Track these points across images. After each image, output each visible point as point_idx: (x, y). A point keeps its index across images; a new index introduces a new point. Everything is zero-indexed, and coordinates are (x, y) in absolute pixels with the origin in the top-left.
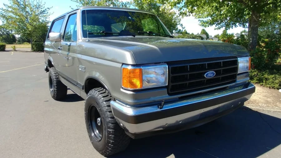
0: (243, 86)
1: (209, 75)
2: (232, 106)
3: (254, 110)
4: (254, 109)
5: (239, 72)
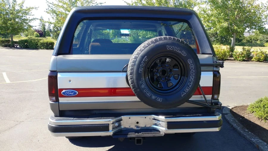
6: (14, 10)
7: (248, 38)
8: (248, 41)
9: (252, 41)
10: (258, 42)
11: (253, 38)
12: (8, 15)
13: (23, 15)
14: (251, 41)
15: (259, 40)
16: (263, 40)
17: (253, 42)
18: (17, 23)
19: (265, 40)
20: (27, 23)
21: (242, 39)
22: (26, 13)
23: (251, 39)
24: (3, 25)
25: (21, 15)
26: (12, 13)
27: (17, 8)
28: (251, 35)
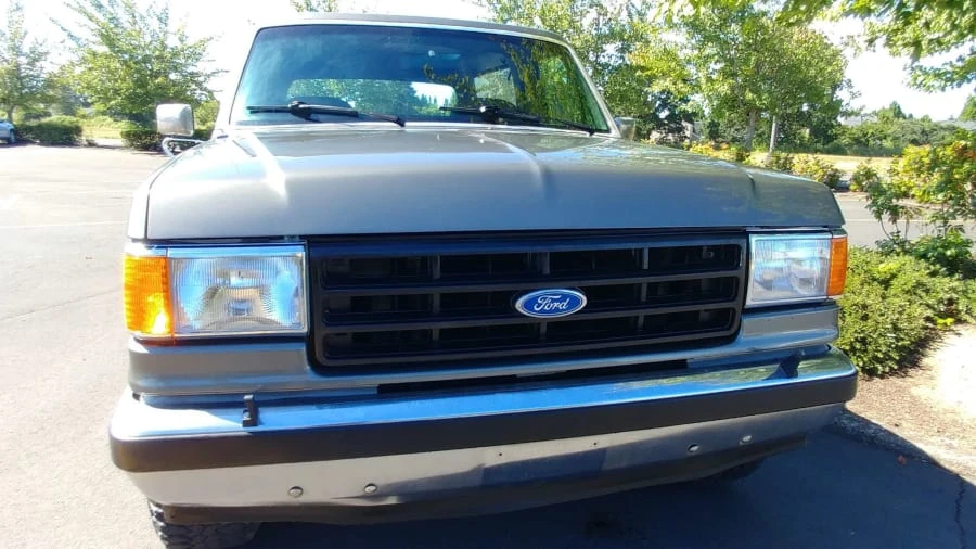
0: (777, 366)
1: (545, 305)
2: (695, 448)
3: (947, 466)
4: (951, 463)
5: (750, 302)
6: (164, 47)
7: (854, 131)
8: (857, 141)
9: (868, 141)
10: (887, 144)
11: (870, 131)
12: (150, 62)
13: (190, 61)
14: (863, 139)
15: (889, 139)
16: (902, 138)
17: (871, 143)
18: (174, 84)
19: (909, 137)
20: (199, 84)
21: (836, 135)
22: (196, 56)
23: (865, 135)
24: (138, 91)
25: (183, 61)
26: (160, 58)
27: (172, 42)
28: (866, 122)
